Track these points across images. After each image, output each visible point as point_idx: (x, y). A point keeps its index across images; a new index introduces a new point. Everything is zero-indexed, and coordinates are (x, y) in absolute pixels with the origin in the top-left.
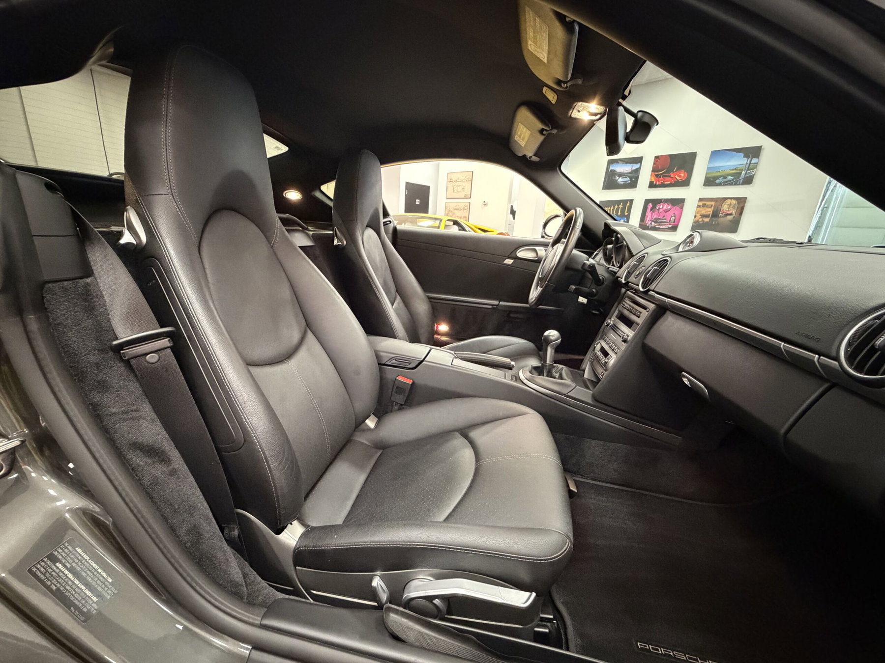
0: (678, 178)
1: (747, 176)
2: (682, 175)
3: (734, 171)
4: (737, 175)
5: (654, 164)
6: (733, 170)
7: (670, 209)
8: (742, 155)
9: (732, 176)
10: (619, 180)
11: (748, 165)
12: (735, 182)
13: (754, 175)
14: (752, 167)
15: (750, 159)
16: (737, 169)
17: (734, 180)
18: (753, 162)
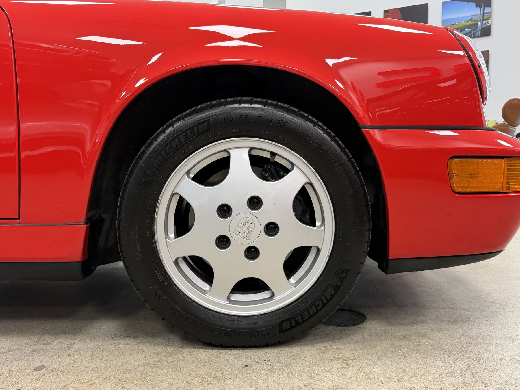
1: (484, 26)
3: (470, 23)
4: (474, 26)
6: (467, 21)
8: (474, 4)
9: (469, 28)
11: (482, 15)
12: (473, 34)
13: (490, 26)
14: (486, 17)
15: (482, 9)
16: (472, 20)
17: (471, 32)
18: (485, 12)
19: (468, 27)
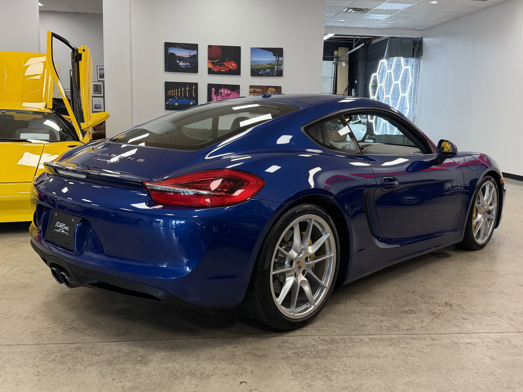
0: (231, 67)
1: (278, 70)
2: (234, 65)
3: (269, 66)
4: (272, 68)
5: (209, 53)
6: (268, 64)
7: (230, 94)
8: (272, 53)
9: (269, 70)
10: (180, 64)
11: (277, 62)
12: (271, 74)
13: (282, 70)
14: (280, 64)
15: (277, 57)
16: (271, 64)
17: (270, 72)
18: (279, 60)
19: (269, 68)
